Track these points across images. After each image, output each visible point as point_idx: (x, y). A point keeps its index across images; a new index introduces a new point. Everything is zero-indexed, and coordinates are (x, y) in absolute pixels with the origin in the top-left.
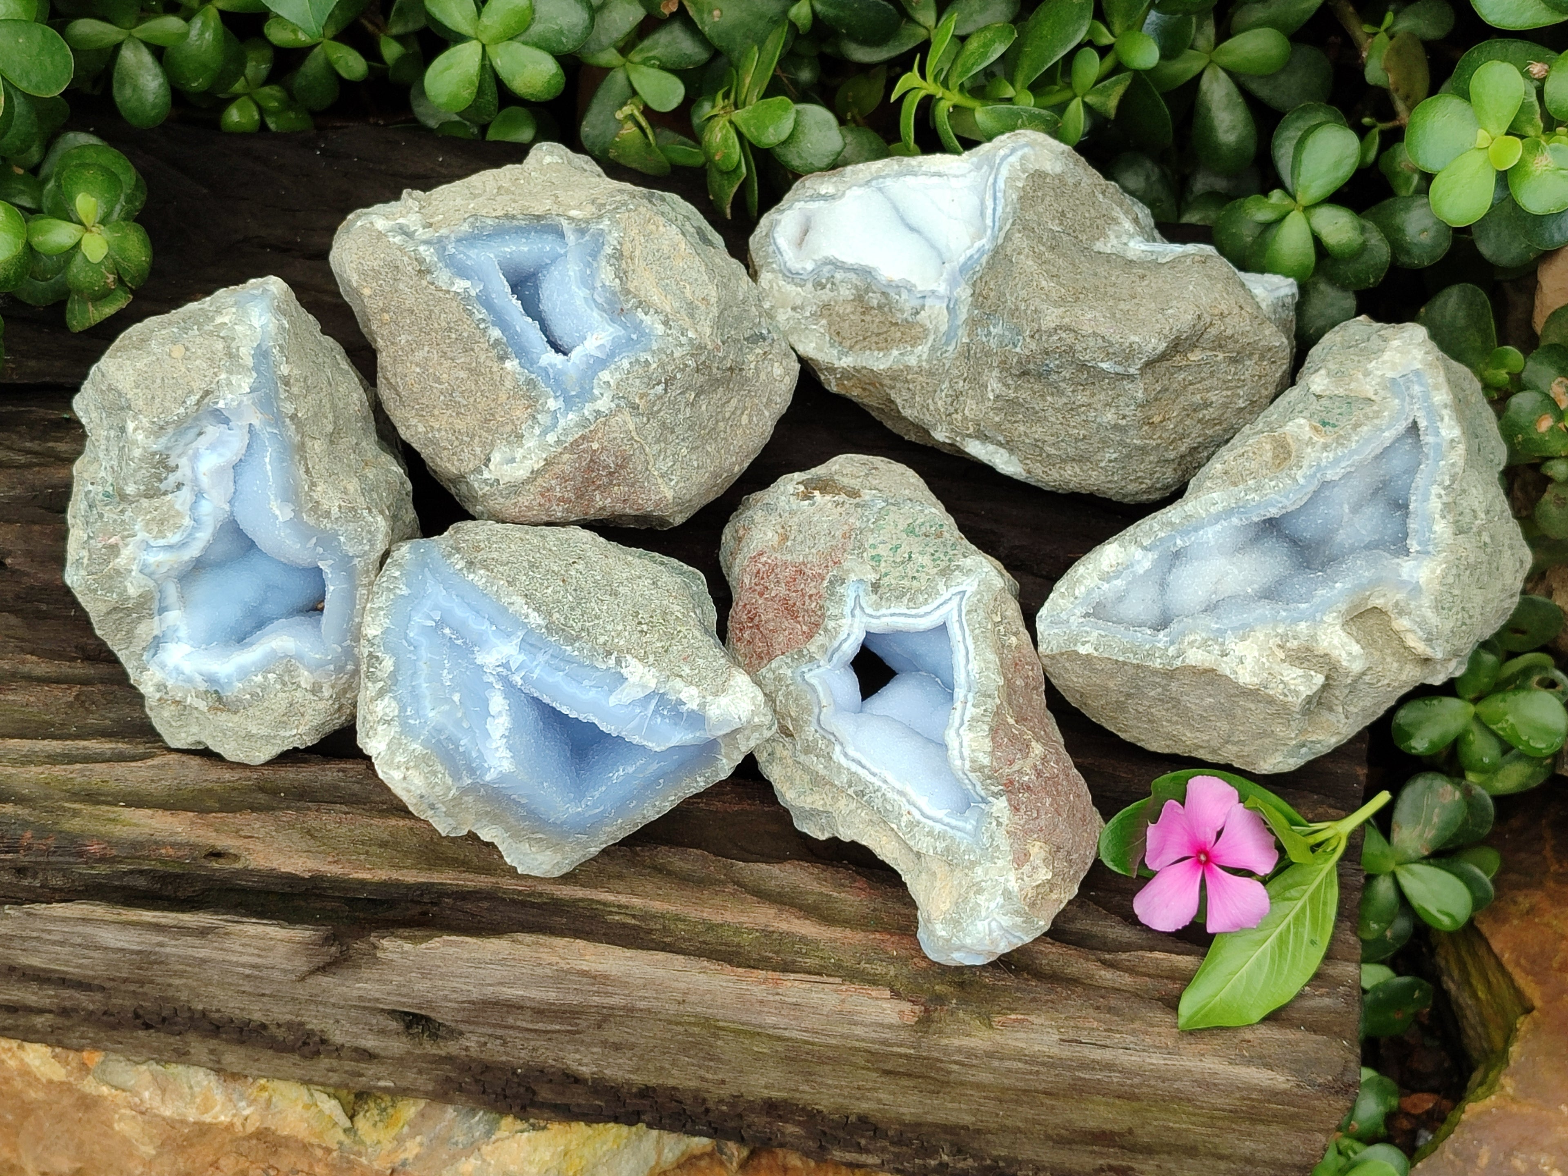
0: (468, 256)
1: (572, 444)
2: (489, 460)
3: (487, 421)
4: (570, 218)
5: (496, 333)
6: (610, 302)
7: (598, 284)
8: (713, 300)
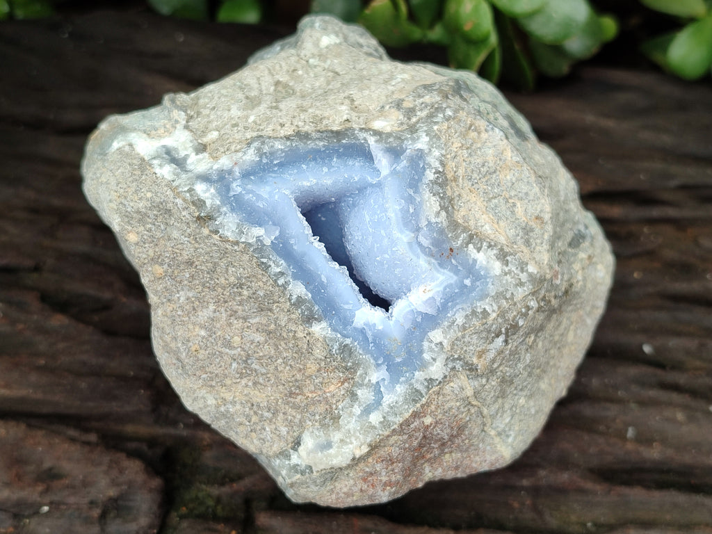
0: (259, 197)
1: (401, 425)
2: (298, 444)
3: (291, 394)
4: (376, 133)
5: (298, 289)
6: (437, 243)
7: (423, 223)
8: (547, 217)
